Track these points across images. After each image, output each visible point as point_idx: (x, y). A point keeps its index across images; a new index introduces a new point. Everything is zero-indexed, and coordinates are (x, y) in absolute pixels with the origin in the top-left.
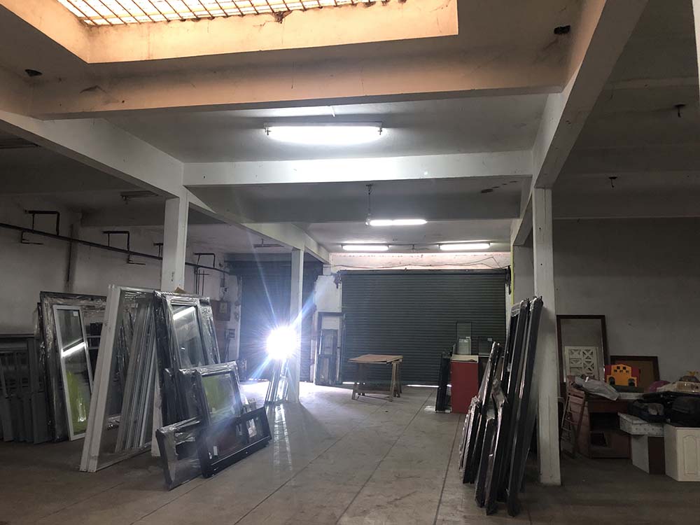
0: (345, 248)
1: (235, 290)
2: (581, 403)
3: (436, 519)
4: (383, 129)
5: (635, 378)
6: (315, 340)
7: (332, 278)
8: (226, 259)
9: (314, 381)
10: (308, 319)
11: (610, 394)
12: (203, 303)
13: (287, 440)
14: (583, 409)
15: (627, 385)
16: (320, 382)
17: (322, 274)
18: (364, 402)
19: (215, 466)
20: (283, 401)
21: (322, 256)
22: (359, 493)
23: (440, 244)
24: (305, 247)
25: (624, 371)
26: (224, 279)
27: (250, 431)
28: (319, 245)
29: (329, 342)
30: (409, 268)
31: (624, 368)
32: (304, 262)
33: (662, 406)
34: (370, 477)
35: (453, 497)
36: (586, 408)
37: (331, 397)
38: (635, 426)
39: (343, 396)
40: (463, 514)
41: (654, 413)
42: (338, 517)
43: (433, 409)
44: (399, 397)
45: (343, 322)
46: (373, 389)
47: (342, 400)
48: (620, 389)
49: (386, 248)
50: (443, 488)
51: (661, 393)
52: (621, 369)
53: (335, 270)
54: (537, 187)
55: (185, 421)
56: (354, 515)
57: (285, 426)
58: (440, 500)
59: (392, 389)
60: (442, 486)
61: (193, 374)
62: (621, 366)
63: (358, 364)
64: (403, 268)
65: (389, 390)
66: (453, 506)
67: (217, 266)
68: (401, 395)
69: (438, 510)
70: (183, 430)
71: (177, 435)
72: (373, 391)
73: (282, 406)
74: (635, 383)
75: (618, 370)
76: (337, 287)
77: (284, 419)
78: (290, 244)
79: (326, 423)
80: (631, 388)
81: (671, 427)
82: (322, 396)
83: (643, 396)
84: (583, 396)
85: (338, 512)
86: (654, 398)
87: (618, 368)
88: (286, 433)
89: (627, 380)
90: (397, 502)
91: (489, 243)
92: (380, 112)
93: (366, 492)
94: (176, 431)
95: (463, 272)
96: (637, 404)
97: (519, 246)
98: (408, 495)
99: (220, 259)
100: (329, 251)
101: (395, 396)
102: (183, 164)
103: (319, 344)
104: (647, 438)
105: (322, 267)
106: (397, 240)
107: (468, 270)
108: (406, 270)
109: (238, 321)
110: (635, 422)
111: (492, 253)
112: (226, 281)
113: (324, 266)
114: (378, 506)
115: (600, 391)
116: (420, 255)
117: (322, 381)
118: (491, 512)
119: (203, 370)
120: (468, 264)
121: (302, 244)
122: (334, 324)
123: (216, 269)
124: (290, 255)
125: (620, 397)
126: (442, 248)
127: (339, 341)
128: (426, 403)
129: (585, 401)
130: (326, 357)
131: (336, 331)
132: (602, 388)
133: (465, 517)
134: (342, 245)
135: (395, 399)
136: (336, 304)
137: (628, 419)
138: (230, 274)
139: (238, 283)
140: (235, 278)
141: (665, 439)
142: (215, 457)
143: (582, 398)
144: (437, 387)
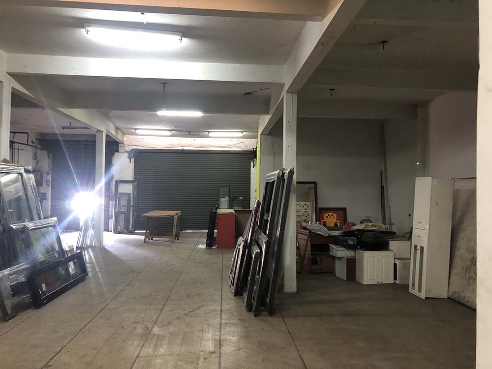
0: (137, 131)
1: (45, 163)
2: (306, 239)
3: (221, 323)
4: (183, 38)
5: (338, 222)
6: (112, 201)
7: (126, 155)
8: (38, 138)
9: (113, 231)
10: (108, 185)
11: (324, 232)
12: (27, 171)
13: (100, 275)
14: (307, 243)
15: (333, 226)
16: (117, 231)
17: (118, 151)
18: (153, 244)
19: (44, 299)
20: (91, 247)
21: (119, 137)
22: (162, 309)
23: (209, 132)
24: (107, 129)
25: (332, 217)
26: (36, 153)
27: (71, 270)
28: (117, 129)
29: (124, 202)
30: (185, 148)
31: (332, 215)
32: (106, 142)
33: (356, 238)
34: (169, 297)
35: (229, 306)
36: (309, 242)
37: (127, 242)
38: (340, 252)
39: (137, 241)
40: (239, 318)
41: (351, 243)
42: (150, 329)
43: (204, 247)
44: (178, 239)
45: (135, 187)
46: (160, 234)
47: (137, 244)
48: (330, 229)
49: (169, 133)
50: (221, 300)
51: (355, 231)
52: (331, 216)
53: (128, 149)
54: (288, 92)
55: (17, 266)
56: (163, 326)
57: (96, 265)
58: (221, 309)
59: (174, 234)
60: (220, 300)
61: (22, 228)
62: (331, 214)
63: (148, 217)
64: (181, 148)
65: (171, 235)
66: (230, 313)
67: (30, 143)
68: (180, 238)
69: (221, 316)
70: (15, 273)
71: (11, 277)
72: (159, 236)
73: (90, 250)
74: (339, 225)
75: (329, 217)
76: (130, 162)
77: (94, 260)
78: (96, 127)
79: (128, 261)
80: (336, 228)
81: (361, 252)
82: (121, 241)
83: (343, 233)
84: (308, 234)
85: (149, 325)
86: (350, 234)
87: (329, 215)
88: (98, 270)
89: (334, 223)
90: (192, 314)
91: (242, 132)
92: (182, 24)
93: (167, 308)
94: (10, 274)
95: (222, 152)
96: (341, 238)
97: (264, 134)
98: (198, 308)
99: (32, 138)
100: (124, 134)
101: (175, 239)
102: (6, 53)
103: (116, 204)
104: (346, 259)
105: (118, 146)
106: (178, 127)
107: (227, 151)
108: (183, 150)
109: (49, 186)
110: (339, 249)
111: (242, 139)
112: (37, 155)
113: (120, 145)
114: (179, 318)
115: (318, 230)
116: (193, 139)
117: (119, 230)
118: (257, 314)
119: (30, 225)
120: (227, 147)
121: (104, 128)
122: (128, 189)
123: (29, 145)
124: (94, 136)
125: (329, 234)
126: (210, 134)
127: (132, 202)
128: (198, 243)
129: (309, 237)
130: (122, 213)
131: (130, 194)
132: (319, 228)
133: (240, 319)
134: (135, 129)
135: (175, 241)
136: (129, 174)
137: (336, 248)
138: (41, 149)
139: (49, 157)
140: (45, 153)
141: (356, 259)
142: (44, 292)
143: (307, 235)
144: (207, 231)
